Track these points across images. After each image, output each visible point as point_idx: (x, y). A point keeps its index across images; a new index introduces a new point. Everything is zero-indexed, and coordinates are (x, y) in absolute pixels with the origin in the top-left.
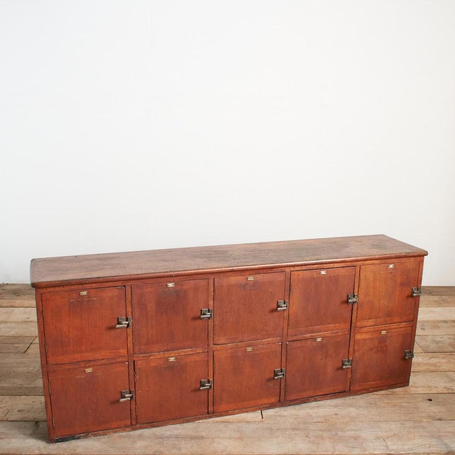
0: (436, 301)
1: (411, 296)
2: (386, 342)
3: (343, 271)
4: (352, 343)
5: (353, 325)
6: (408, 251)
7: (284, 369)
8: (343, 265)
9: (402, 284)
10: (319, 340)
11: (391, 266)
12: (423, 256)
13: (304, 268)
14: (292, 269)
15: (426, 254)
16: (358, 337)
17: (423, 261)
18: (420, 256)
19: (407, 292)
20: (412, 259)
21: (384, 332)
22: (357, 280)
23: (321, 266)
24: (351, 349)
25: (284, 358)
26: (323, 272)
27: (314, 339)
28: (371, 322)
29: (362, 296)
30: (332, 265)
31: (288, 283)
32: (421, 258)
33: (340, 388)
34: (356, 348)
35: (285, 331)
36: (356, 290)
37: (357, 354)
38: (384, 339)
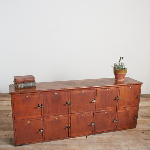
0: (145, 100)
1: (137, 98)
3: (114, 89)
4: (117, 113)
5: (117, 107)
6: (136, 83)
7: (94, 122)
8: (114, 87)
9: (134, 94)
10: (106, 112)
11: (130, 88)
13: (101, 88)
14: (97, 88)
15: (142, 83)
16: (119, 111)
17: (141, 86)
18: (140, 84)
19: (136, 96)
20: (138, 85)
21: (128, 110)
22: (119, 92)
23: (107, 87)
24: (117, 115)
25: (94, 119)
26: (107, 90)
27: (104, 112)
28: (123, 106)
29: (120, 98)
30: (110, 87)
31: (96, 93)
33: (113, 128)
34: (118, 115)
35: (95, 109)
36: (119, 95)
37: (119, 117)
38: (128, 112)
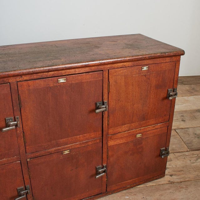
0: (188, 91)
1: (167, 97)
2: (142, 143)
3: (88, 76)
4: (105, 150)
5: (104, 133)
6: (163, 50)
7: (28, 186)
8: (87, 69)
9: (158, 87)
10: (67, 152)
11: (145, 68)
12: (180, 55)
13: (35, 76)
14: (18, 79)
15: (183, 53)
16: (111, 143)
17: (179, 61)
18: (177, 54)
19: (163, 94)
20: (168, 60)
21: (139, 136)
22: (105, 86)
23: (59, 73)
24: (105, 156)
25: (26, 176)
26: (62, 80)
27: (61, 152)
28: (124, 128)
29: (112, 103)
30: (72, 71)
31: (15, 97)
32: (178, 57)
33: (97, 191)
34: (110, 153)
35: (22, 148)
36: (106, 96)
37: (111, 159)
38: (139, 141)
